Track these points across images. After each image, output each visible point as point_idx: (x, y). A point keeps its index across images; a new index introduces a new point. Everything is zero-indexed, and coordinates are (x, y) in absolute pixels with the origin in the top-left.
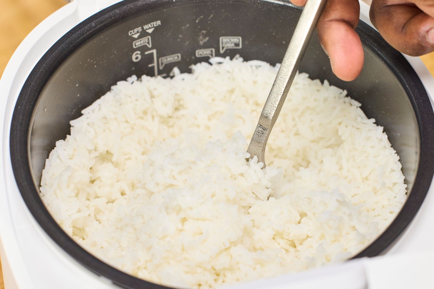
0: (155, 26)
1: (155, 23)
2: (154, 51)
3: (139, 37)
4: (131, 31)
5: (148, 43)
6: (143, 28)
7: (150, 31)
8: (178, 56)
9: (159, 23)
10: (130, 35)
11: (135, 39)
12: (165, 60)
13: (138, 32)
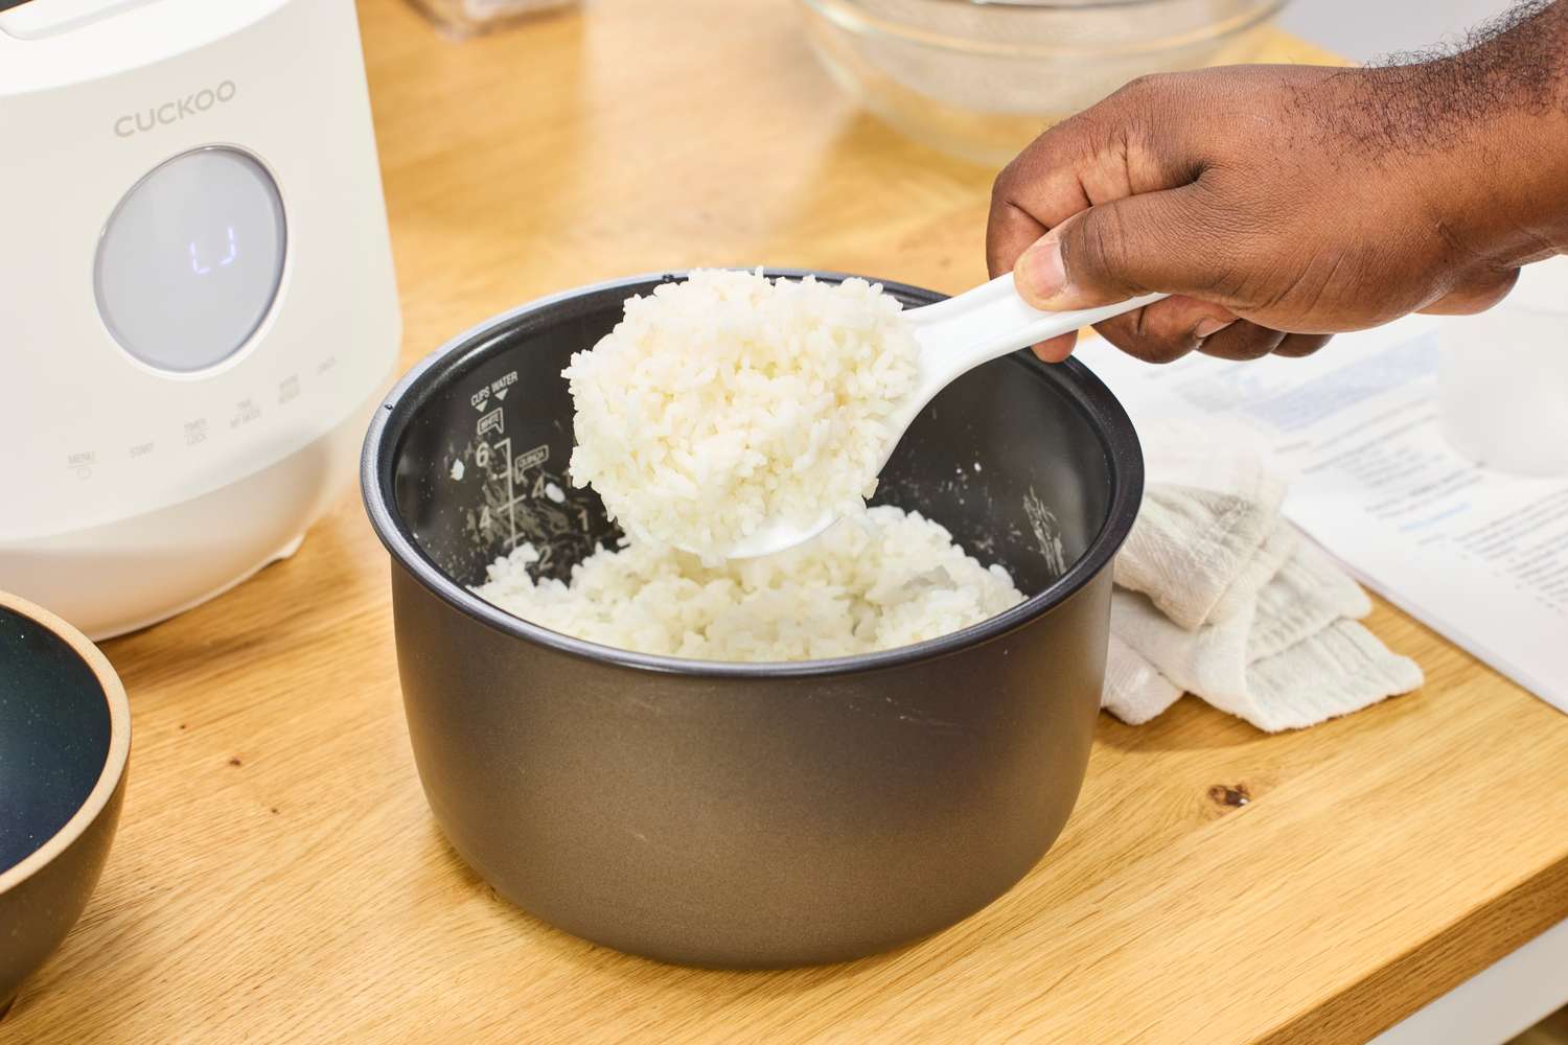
0: (509, 383)
1: (508, 377)
2: (507, 441)
3: (488, 410)
4: (474, 397)
5: (499, 423)
6: (491, 390)
7: (501, 396)
8: (544, 450)
9: (514, 376)
10: (473, 404)
11: (480, 415)
12: (524, 463)
13: (484, 398)
